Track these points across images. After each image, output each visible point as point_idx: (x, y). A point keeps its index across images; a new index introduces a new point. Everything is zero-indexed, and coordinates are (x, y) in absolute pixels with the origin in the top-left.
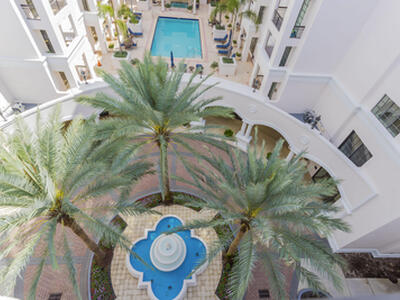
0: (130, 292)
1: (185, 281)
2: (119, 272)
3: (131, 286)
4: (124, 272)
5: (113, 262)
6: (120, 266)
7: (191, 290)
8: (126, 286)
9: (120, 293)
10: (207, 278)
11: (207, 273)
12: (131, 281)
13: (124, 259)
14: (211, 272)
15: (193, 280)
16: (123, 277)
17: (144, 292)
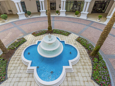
0: (20, 75)
1: (64, 67)
2: (15, 62)
3: (21, 71)
4: (19, 62)
5: (13, 57)
6: (17, 59)
7: (70, 75)
8: (18, 71)
9: (12, 76)
10: (81, 67)
11: (80, 64)
12: (23, 68)
13: (20, 55)
14: (83, 64)
15: (71, 67)
16: (17, 65)
17: (31, 75)
